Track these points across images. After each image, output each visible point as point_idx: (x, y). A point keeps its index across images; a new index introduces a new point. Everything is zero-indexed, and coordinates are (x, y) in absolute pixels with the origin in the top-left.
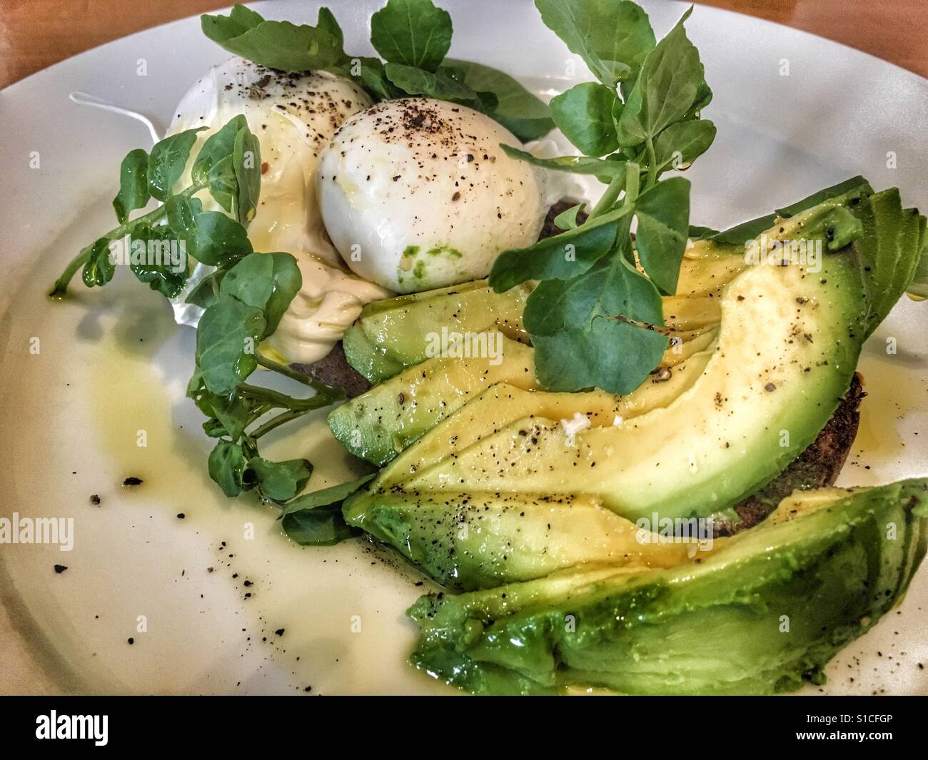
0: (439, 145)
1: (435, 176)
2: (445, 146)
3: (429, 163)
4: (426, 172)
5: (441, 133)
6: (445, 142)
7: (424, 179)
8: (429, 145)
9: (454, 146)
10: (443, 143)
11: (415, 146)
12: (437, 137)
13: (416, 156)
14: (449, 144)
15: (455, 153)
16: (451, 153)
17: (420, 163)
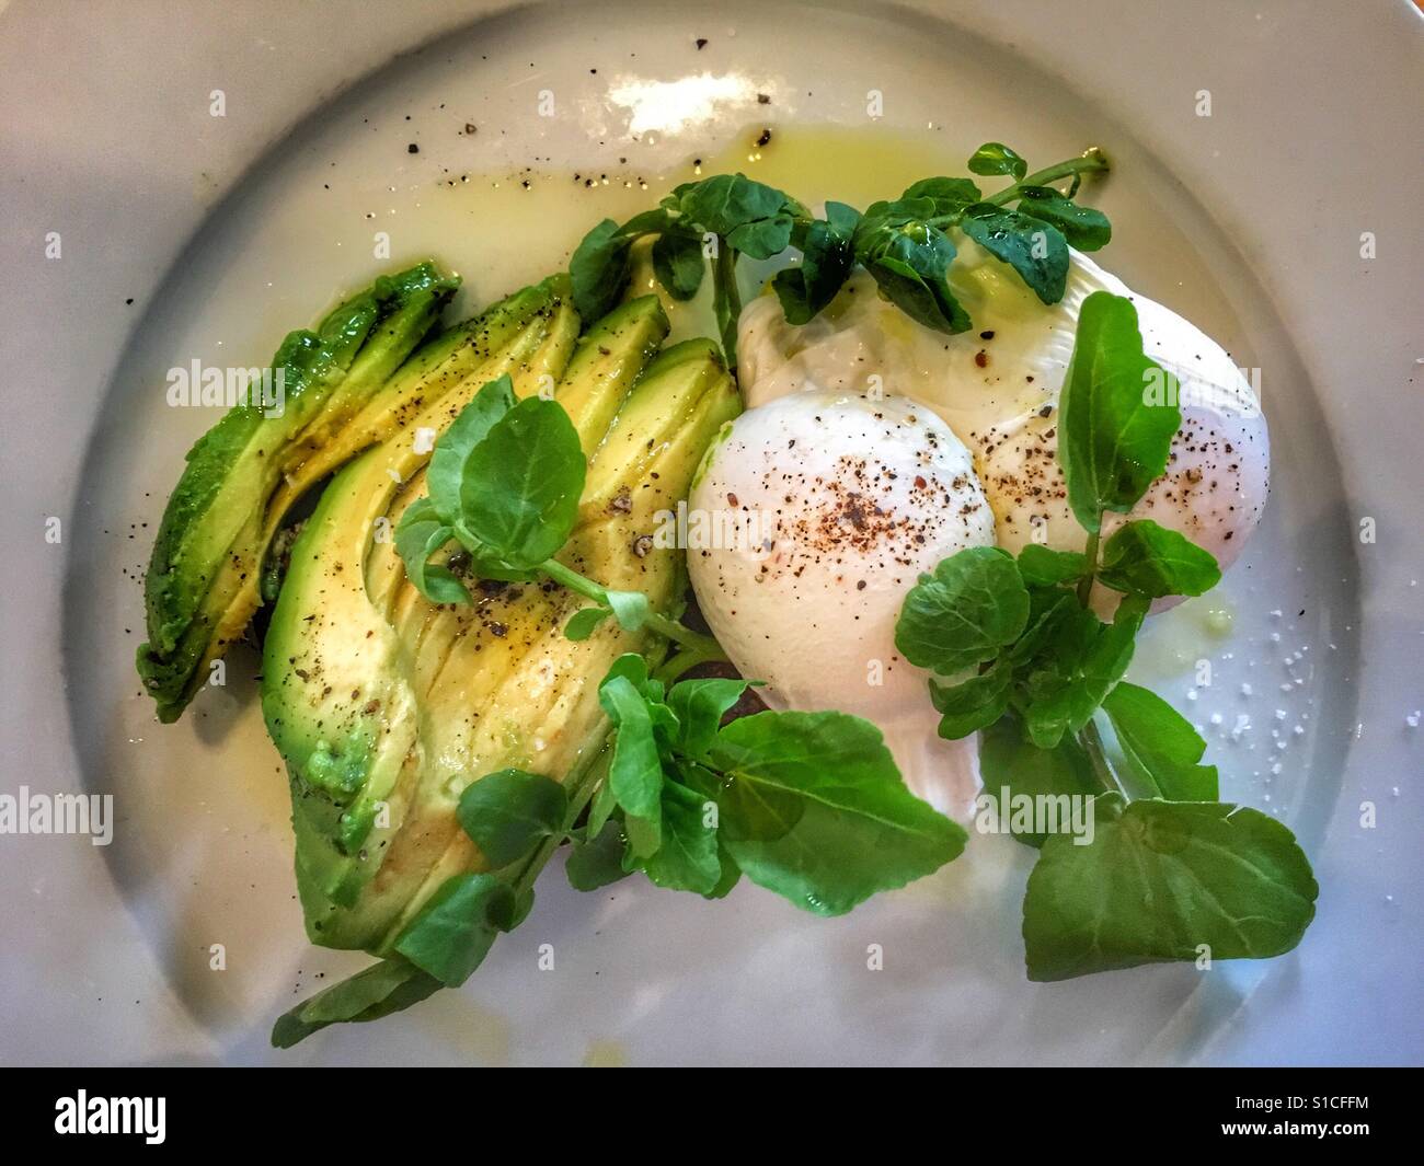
0: (802, 516)
1: (767, 487)
2: (796, 522)
3: (786, 488)
4: (776, 479)
5: (819, 530)
6: (802, 527)
7: (769, 471)
8: (806, 502)
9: (792, 535)
10: (803, 522)
11: (816, 485)
12: (814, 521)
13: (801, 479)
14: (798, 530)
15: (782, 529)
16: (785, 524)
17: (790, 477)
